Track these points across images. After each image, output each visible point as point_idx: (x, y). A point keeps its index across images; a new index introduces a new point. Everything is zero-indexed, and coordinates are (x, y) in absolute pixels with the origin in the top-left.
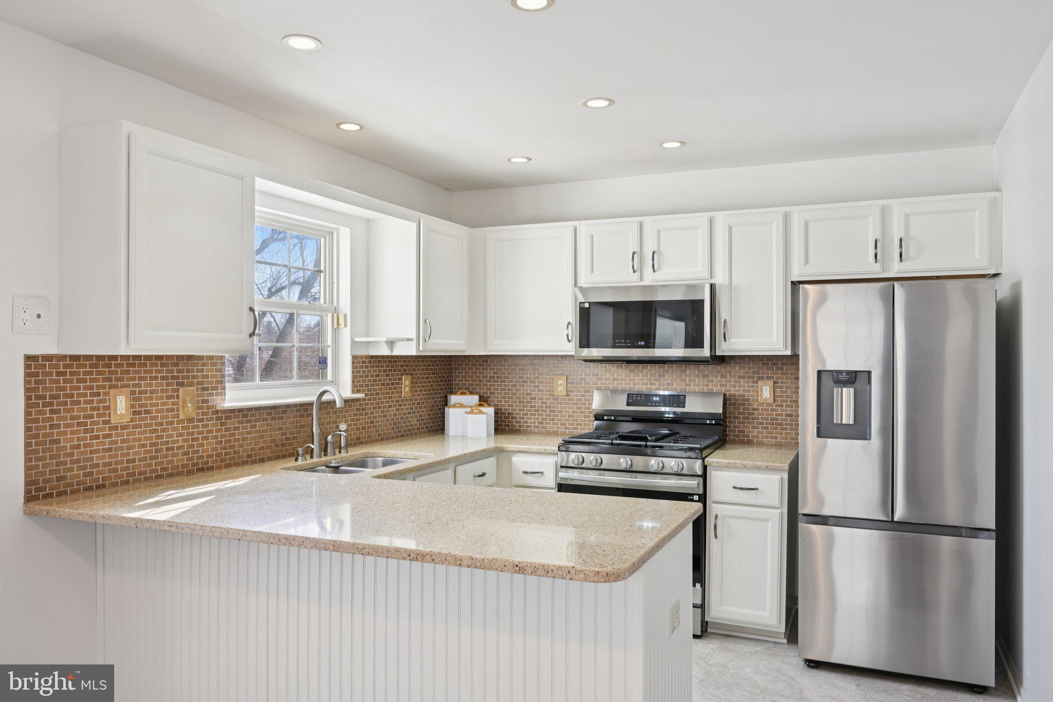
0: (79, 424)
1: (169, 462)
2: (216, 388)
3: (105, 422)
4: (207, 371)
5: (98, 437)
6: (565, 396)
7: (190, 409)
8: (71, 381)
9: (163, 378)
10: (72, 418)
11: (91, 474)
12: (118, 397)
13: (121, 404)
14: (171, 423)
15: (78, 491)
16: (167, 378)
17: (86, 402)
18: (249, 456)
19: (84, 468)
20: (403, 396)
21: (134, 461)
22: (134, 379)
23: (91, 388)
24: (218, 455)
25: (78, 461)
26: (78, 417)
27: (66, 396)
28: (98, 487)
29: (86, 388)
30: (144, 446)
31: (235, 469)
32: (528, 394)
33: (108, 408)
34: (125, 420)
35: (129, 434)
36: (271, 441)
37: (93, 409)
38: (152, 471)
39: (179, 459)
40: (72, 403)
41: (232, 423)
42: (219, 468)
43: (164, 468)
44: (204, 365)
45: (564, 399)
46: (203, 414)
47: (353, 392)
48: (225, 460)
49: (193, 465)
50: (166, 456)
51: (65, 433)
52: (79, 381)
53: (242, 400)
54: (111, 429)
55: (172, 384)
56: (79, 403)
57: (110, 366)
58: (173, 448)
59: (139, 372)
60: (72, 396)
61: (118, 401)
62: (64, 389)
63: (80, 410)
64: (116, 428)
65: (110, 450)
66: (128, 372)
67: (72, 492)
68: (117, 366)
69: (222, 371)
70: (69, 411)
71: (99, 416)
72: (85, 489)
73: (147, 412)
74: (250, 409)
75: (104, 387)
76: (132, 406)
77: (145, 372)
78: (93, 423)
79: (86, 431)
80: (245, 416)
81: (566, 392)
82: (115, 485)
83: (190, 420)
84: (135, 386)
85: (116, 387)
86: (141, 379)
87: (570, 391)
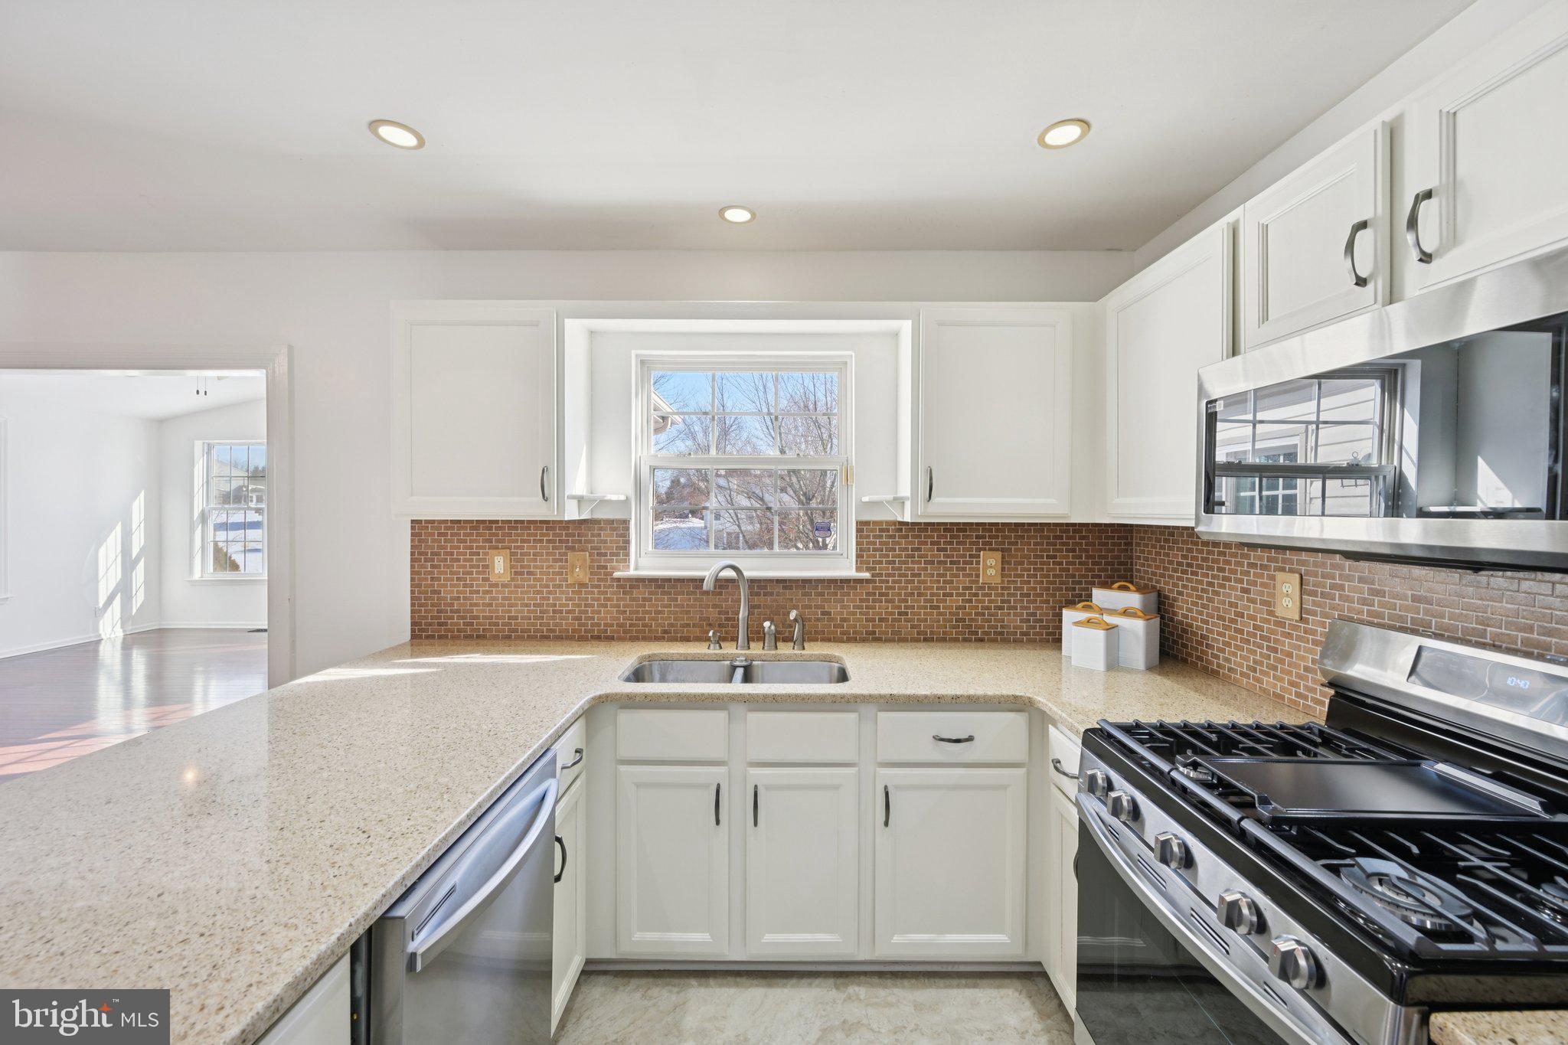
0: (458, 579)
1: (556, 625)
2: (618, 555)
3: (485, 580)
4: (605, 535)
5: (478, 592)
6: (1296, 621)
7: (580, 574)
8: (451, 541)
9: (549, 541)
10: (452, 573)
11: (472, 624)
12: (496, 558)
13: (499, 564)
14: (560, 586)
15: (458, 637)
16: (554, 541)
17: (465, 560)
18: (665, 632)
19: (464, 618)
20: (981, 581)
21: (516, 618)
22: (517, 541)
23: (471, 548)
24: (619, 625)
25: (458, 611)
26: (458, 573)
27: (446, 553)
28: (478, 637)
29: (465, 548)
30: (527, 605)
31: (643, 643)
32: (1231, 604)
33: (487, 567)
34: (506, 579)
35: (510, 592)
36: (701, 619)
37: (472, 567)
38: (536, 631)
39: (568, 623)
40: (452, 560)
41: (639, 593)
42: (621, 639)
43: (551, 629)
44: (601, 529)
45: (1295, 628)
46: (599, 580)
47: (858, 569)
48: (629, 631)
49: (586, 631)
50: (553, 618)
51: (445, 586)
52: (459, 541)
53: (655, 569)
54: (491, 586)
55: (560, 548)
56: (458, 560)
57: (490, 529)
58: (561, 612)
59: (522, 535)
60: (452, 554)
61: (496, 561)
62: (445, 548)
63: (459, 567)
64: (496, 585)
65: (490, 605)
66: (510, 535)
67: (453, 637)
68: (497, 528)
69: (625, 537)
70: (448, 567)
71: (478, 573)
72: (466, 637)
73: (529, 573)
74: (668, 580)
75: (484, 548)
76: (512, 567)
77: (529, 535)
78: (472, 579)
79: (465, 586)
80: (659, 587)
81: (1297, 610)
82: (495, 637)
83: (582, 585)
84: (517, 548)
85: (497, 548)
86: (523, 541)
87: (1309, 612)
